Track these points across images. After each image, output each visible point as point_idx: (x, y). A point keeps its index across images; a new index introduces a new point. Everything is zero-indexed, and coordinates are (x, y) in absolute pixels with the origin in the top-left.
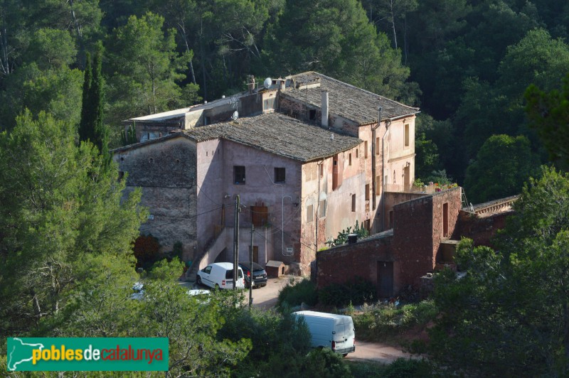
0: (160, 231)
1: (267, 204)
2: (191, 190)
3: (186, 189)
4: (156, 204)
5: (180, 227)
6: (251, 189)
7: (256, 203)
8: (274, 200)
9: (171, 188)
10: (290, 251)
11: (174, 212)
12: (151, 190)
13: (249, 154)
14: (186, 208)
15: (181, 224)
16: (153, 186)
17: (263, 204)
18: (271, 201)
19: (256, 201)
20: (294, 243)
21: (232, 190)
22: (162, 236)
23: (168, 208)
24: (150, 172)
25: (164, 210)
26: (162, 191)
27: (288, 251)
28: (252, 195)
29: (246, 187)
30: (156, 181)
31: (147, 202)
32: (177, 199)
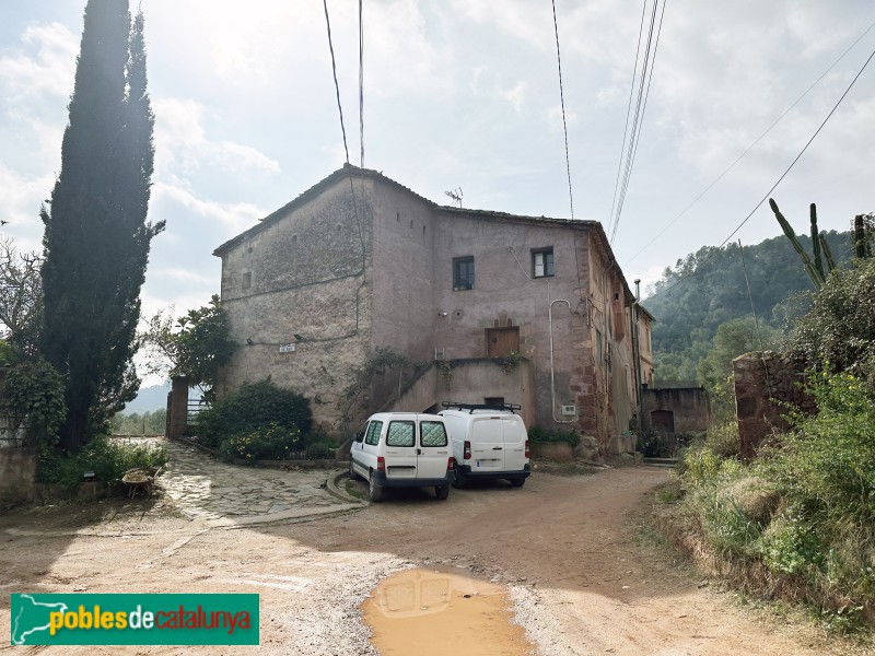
0: (305, 372)
1: (517, 322)
2: (361, 278)
3: (351, 279)
4: (299, 320)
5: (341, 357)
6: (487, 295)
7: (496, 321)
8: (532, 311)
9: (326, 282)
10: (570, 413)
11: (331, 329)
12: (292, 294)
13: (480, 232)
14: (352, 316)
15: (341, 353)
16: (296, 286)
17: (510, 321)
18: (526, 315)
19: (496, 317)
20: (578, 394)
21: (450, 301)
22: (308, 381)
23: (320, 324)
24: (292, 261)
25: (312, 329)
26: (309, 292)
27: (565, 412)
28: (488, 307)
29: (476, 293)
30: (300, 276)
31: (285, 319)
32: (335, 303)
